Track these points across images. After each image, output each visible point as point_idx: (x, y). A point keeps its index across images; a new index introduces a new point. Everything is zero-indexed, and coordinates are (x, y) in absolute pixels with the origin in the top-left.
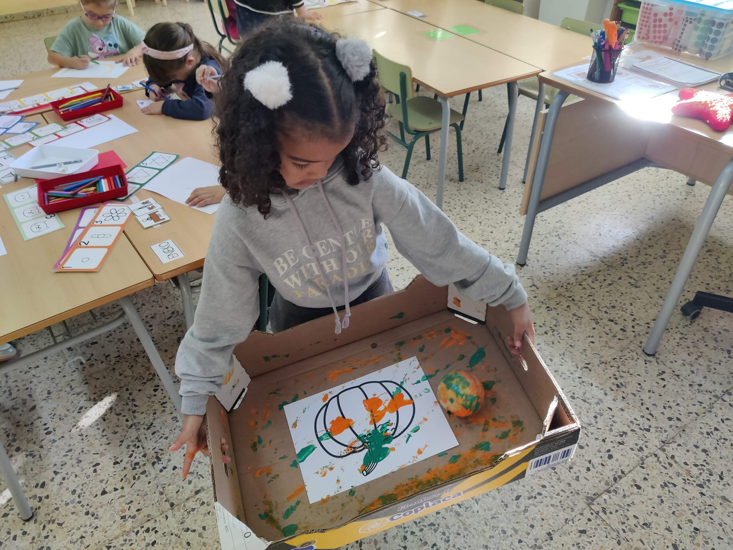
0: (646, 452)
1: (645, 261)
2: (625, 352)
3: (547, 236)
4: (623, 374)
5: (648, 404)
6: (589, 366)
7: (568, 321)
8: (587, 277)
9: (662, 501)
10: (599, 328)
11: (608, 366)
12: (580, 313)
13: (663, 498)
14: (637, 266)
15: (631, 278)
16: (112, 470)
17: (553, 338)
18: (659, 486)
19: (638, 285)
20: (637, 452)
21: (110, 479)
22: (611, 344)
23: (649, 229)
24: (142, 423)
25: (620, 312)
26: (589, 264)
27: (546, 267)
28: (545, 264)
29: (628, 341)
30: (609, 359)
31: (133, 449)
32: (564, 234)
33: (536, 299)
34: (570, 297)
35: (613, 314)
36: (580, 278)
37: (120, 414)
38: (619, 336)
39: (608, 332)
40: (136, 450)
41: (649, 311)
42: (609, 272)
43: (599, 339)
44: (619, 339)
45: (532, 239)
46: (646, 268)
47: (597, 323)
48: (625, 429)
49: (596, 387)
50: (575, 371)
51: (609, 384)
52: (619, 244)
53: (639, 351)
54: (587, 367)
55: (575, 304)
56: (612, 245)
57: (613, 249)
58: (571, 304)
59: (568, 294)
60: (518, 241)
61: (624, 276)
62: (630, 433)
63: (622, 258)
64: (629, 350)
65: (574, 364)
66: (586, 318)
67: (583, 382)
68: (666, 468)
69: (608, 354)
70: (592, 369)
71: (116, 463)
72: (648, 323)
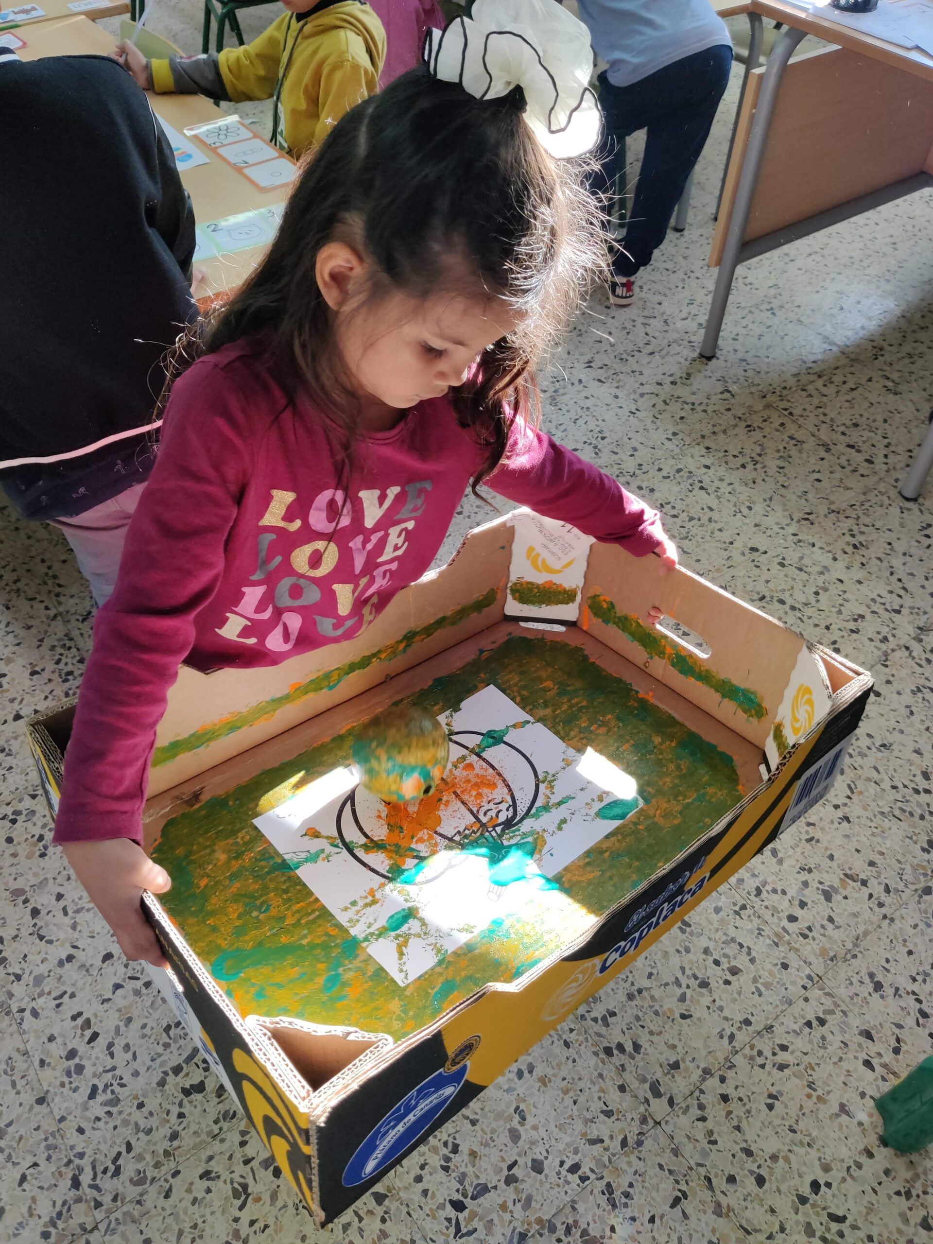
0: (893, 643)
1: (912, 352)
2: (871, 496)
3: (753, 310)
4: (863, 529)
5: (901, 573)
6: (810, 517)
7: (781, 448)
8: (815, 377)
9: (912, 713)
10: (831, 458)
11: (841, 517)
12: (799, 435)
13: (914, 709)
14: (900, 359)
15: (888, 378)
16: (27, 683)
17: (754, 474)
18: (908, 691)
19: (898, 390)
20: (878, 644)
21: (27, 698)
22: (849, 484)
23: (923, 300)
24: (73, 610)
25: (867, 434)
26: (820, 357)
27: (749, 360)
28: (748, 357)
29: (876, 478)
30: (844, 506)
31: (62, 651)
32: (782, 307)
33: (729, 414)
34: (786, 409)
35: (855, 437)
36: (804, 379)
37: (34, 599)
38: (862, 471)
39: (845, 463)
40: (65, 652)
41: (914, 431)
42: (852, 370)
43: (829, 475)
44: (862, 476)
45: (726, 317)
46: (912, 363)
47: (828, 450)
48: (863, 610)
49: (821, 548)
50: (787, 525)
51: (841, 544)
52: (872, 325)
53: (893, 493)
54: (807, 518)
55: (793, 421)
56: (859, 325)
57: (862, 333)
58: (786, 420)
59: (783, 405)
60: (703, 319)
61: (876, 376)
62: (869, 616)
63: (874, 347)
64: (876, 492)
65: (787, 513)
66: (811, 443)
67: (800, 541)
68: (921, 666)
69: (842, 499)
70: (816, 522)
71: (33, 673)
72: (910, 451)
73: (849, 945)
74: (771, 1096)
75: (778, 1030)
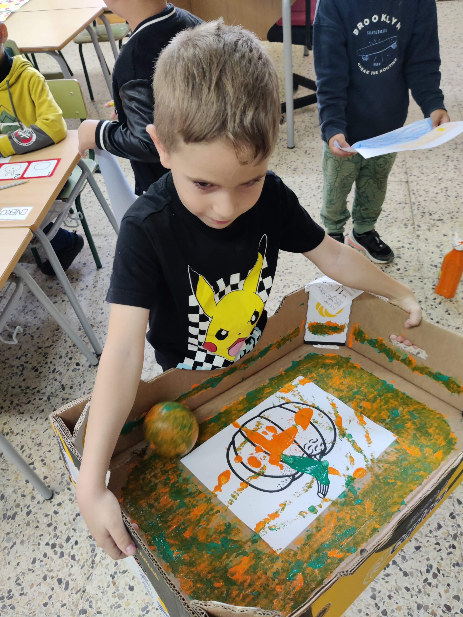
73: (418, 263)
74: (447, 312)
75: (429, 296)
